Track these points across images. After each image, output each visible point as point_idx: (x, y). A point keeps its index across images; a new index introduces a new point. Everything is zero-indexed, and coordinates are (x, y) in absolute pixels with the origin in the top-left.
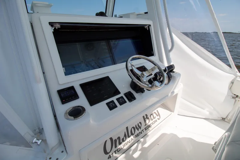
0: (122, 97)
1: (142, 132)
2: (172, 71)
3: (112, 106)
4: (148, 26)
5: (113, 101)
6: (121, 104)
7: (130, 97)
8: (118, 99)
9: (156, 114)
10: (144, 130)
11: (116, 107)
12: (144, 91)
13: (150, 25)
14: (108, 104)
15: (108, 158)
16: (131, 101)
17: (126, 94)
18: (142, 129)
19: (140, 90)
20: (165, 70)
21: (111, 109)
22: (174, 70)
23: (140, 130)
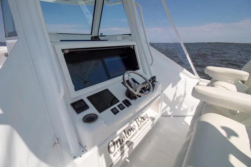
0: (121, 104)
1: (137, 132)
2: (154, 81)
3: (115, 112)
4: (133, 46)
5: (115, 108)
6: (121, 109)
7: (127, 103)
8: (118, 106)
9: (145, 117)
10: (138, 131)
11: (118, 112)
12: (137, 98)
13: (134, 46)
14: (112, 110)
15: (114, 156)
16: (129, 106)
17: (123, 102)
18: (136, 130)
19: (134, 97)
20: (150, 81)
21: (115, 113)
22: (156, 80)
23: (135, 131)
